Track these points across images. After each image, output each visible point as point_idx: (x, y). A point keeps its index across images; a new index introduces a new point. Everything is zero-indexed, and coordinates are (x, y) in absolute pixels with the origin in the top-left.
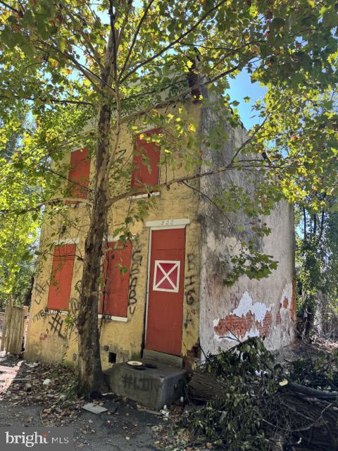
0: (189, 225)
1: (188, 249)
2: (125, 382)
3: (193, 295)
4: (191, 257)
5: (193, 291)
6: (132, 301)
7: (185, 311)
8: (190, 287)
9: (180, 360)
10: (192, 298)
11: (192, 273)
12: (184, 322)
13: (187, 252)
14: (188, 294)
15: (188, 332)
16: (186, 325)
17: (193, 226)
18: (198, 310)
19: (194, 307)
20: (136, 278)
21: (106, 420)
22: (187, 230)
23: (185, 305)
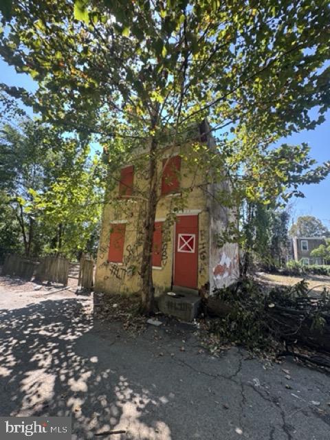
0: (201, 213)
1: (201, 227)
2: (168, 305)
3: (205, 254)
4: (203, 232)
5: (204, 252)
6: (164, 257)
7: (200, 264)
8: (202, 250)
9: (197, 292)
10: (204, 256)
11: (203, 241)
12: (199, 270)
13: (200, 229)
14: (201, 254)
15: (202, 276)
16: (200, 272)
17: (204, 213)
18: (208, 263)
19: (205, 261)
20: (166, 245)
21: (165, 330)
22: (200, 216)
23: (199, 260)
